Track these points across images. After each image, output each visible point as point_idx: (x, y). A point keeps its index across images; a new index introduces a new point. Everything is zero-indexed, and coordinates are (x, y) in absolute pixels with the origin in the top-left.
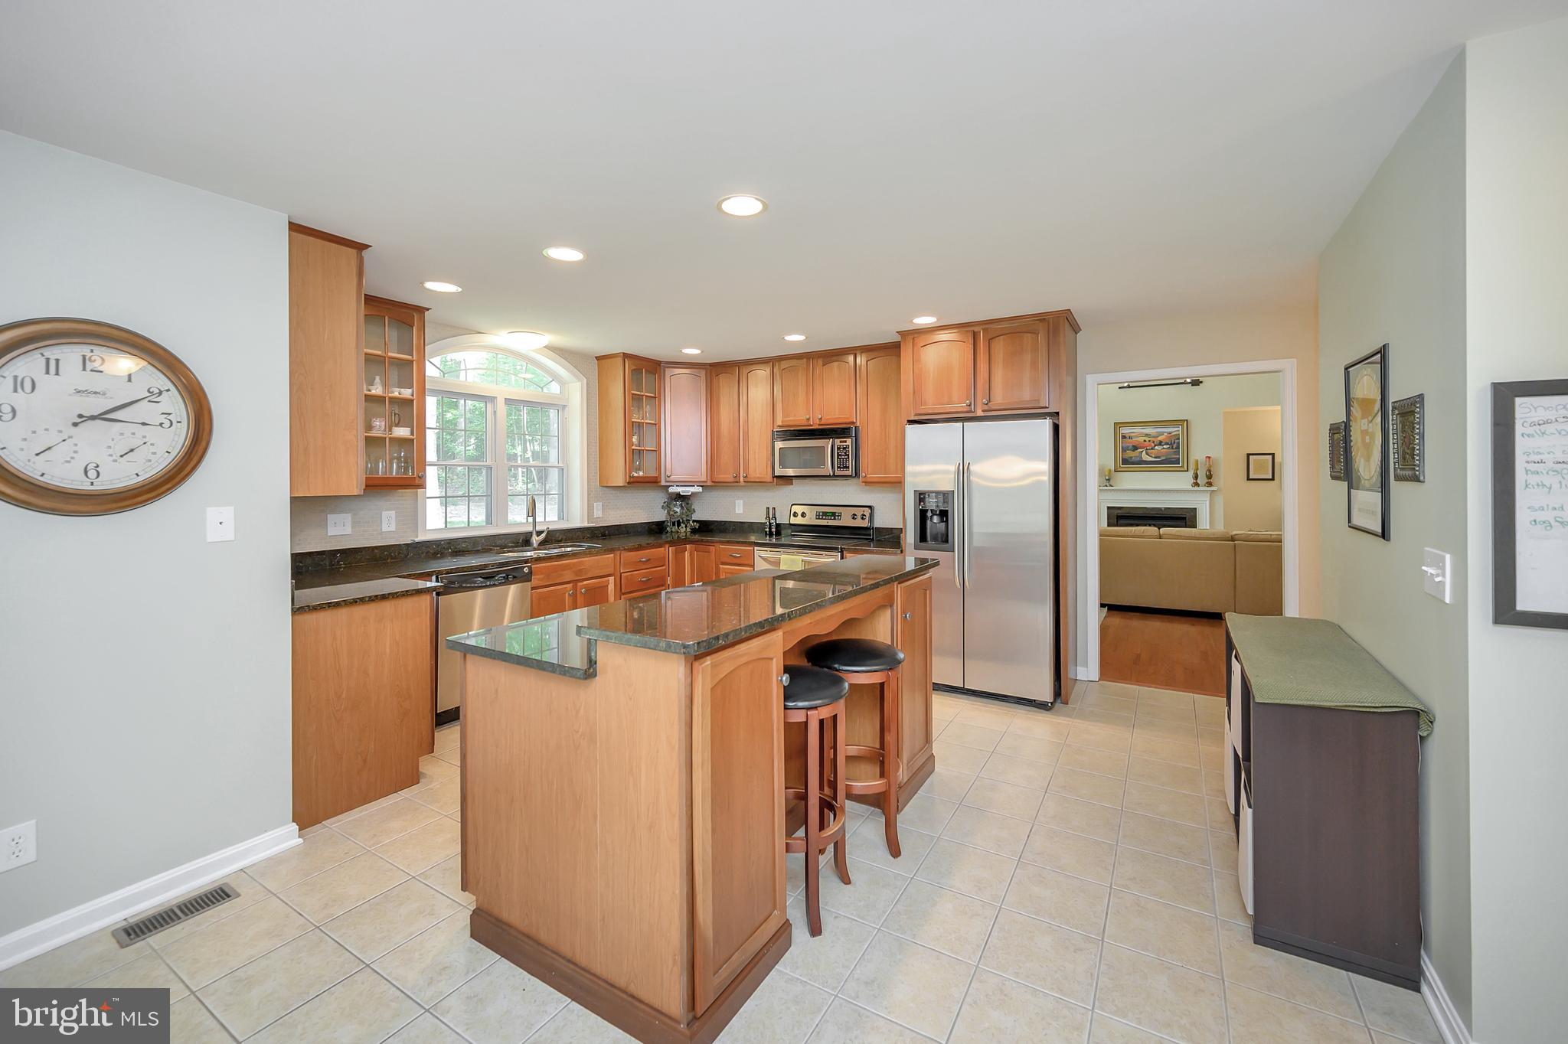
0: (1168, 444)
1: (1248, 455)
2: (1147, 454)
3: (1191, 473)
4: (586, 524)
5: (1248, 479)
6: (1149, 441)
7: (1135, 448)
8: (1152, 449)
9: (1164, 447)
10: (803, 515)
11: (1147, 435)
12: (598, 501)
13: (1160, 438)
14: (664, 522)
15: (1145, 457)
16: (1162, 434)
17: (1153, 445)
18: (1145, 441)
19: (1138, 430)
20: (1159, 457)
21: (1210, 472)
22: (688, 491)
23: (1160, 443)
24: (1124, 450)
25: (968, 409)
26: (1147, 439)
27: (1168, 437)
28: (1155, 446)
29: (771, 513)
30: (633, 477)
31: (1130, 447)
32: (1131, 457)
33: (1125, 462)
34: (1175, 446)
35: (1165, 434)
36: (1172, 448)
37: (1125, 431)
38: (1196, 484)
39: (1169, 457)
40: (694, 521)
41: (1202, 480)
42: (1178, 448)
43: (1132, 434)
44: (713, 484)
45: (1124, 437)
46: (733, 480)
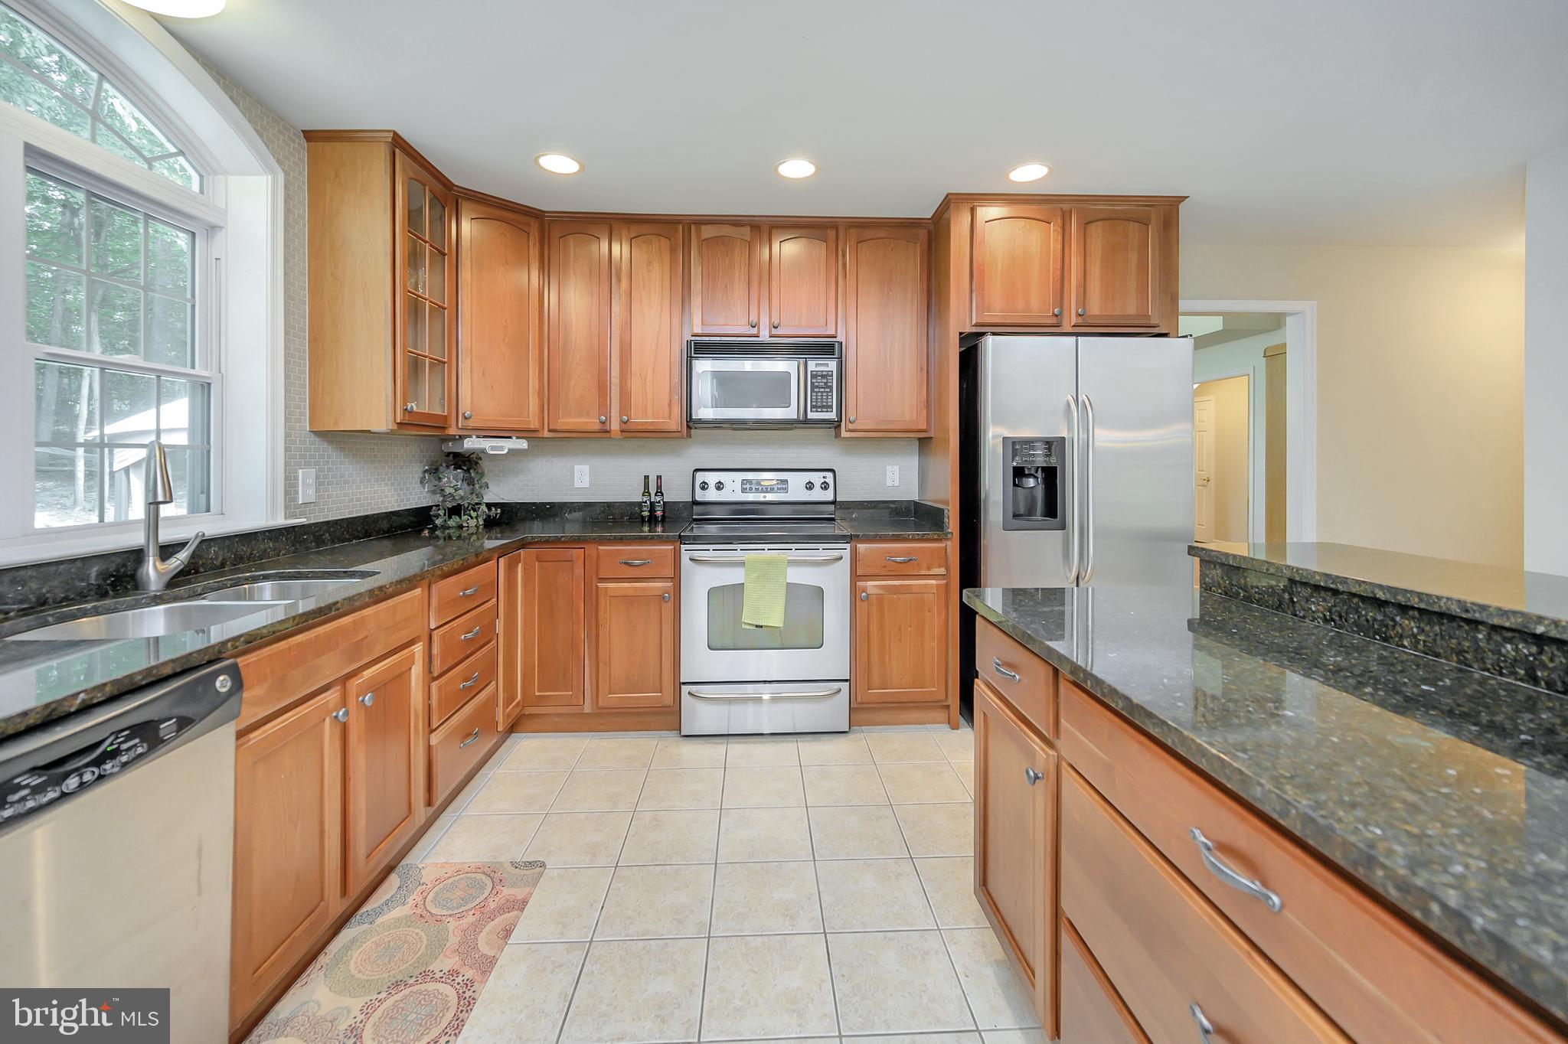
4: (280, 521)
10: (719, 486)
12: (307, 465)
14: (430, 507)
22: (501, 448)
25: (1053, 321)
29: (653, 485)
30: (411, 412)
40: (489, 506)
44: (551, 435)
46: (597, 427)
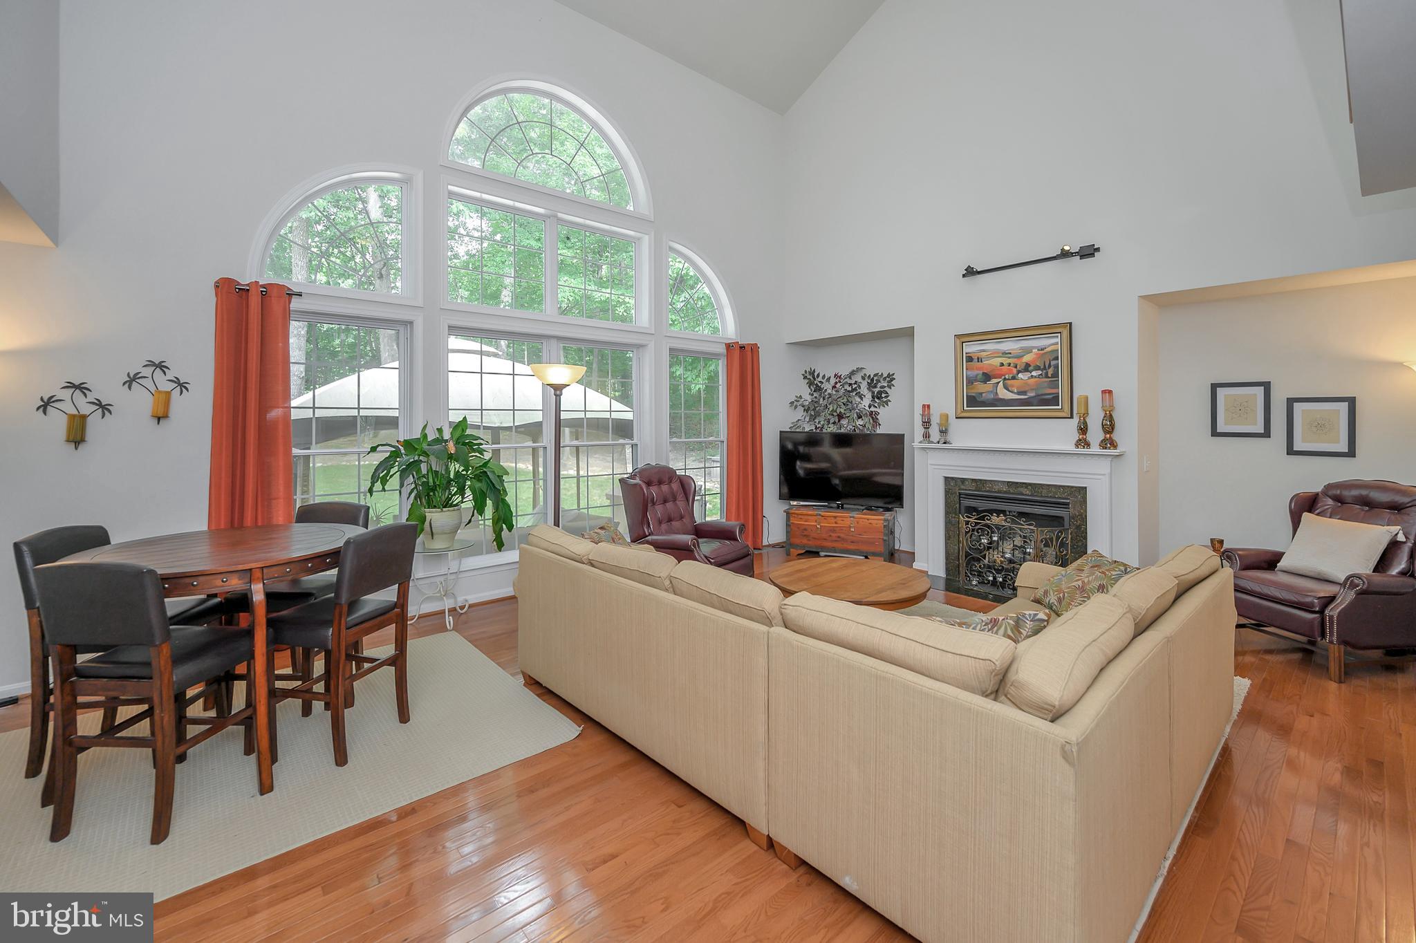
0: (1037, 368)
1: (1214, 387)
2: (1006, 387)
3: (1075, 422)
5: (1215, 433)
6: (1009, 364)
7: (987, 377)
8: (1014, 378)
9: (1034, 373)
11: (1005, 354)
13: (1027, 358)
15: (1003, 394)
16: (1028, 351)
17: (1015, 371)
18: (1002, 365)
19: (991, 346)
20: (1024, 393)
21: (1111, 418)
23: (1027, 368)
24: (970, 382)
26: (1006, 361)
27: (1040, 356)
28: (1019, 372)
31: (980, 376)
32: (981, 394)
33: (973, 401)
34: (1050, 372)
35: (1035, 351)
36: (1047, 376)
37: (971, 348)
38: (1083, 443)
39: (1040, 392)
41: (1096, 434)
42: (1055, 375)
43: (985, 354)
45: (970, 359)
